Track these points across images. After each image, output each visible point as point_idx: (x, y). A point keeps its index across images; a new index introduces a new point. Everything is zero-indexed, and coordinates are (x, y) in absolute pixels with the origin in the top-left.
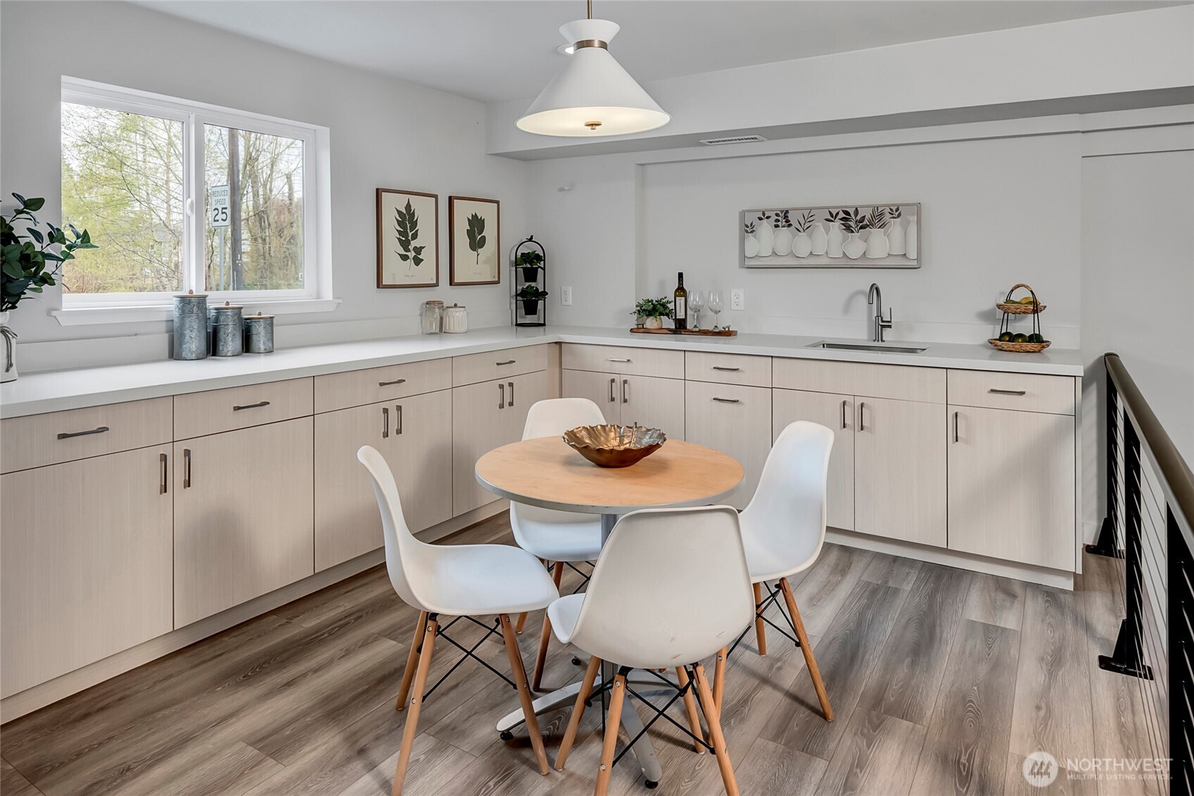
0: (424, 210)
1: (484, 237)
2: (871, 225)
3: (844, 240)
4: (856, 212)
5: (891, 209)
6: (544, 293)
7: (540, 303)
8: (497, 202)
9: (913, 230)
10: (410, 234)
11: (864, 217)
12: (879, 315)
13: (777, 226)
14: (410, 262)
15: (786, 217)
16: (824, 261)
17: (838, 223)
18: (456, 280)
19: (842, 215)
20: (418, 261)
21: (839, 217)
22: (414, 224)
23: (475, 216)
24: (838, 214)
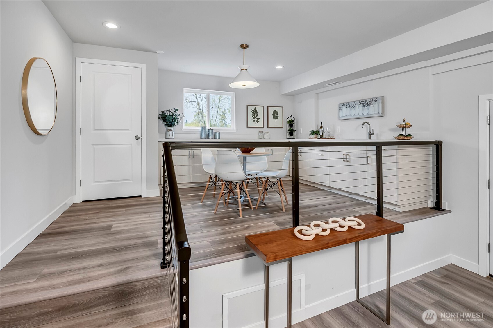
0: (259, 110)
1: (278, 116)
2: (370, 104)
3: (363, 109)
4: (366, 101)
5: (375, 99)
6: (295, 130)
7: (294, 133)
8: (283, 107)
9: (381, 104)
10: (256, 115)
11: (368, 102)
12: (370, 131)
13: (347, 107)
14: (255, 122)
15: (349, 104)
16: (358, 116)
17: (361, 105)
18: (269, 127)
19: (362, 102)
20: (258, 122)
21: (362, 103)
22: (257, 113)
23: (275, 111)
24: (361, 102)
